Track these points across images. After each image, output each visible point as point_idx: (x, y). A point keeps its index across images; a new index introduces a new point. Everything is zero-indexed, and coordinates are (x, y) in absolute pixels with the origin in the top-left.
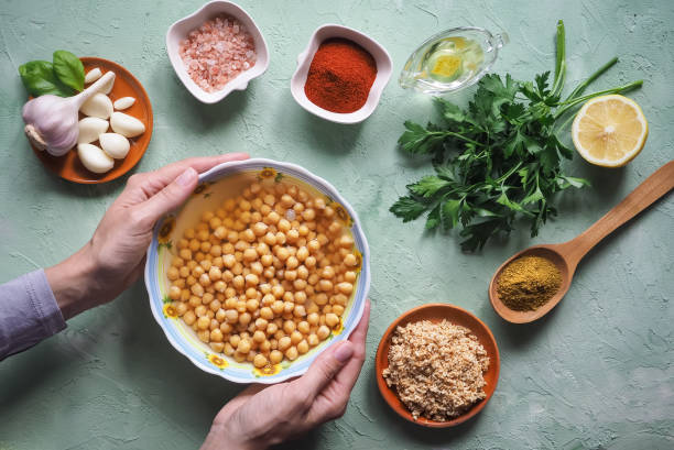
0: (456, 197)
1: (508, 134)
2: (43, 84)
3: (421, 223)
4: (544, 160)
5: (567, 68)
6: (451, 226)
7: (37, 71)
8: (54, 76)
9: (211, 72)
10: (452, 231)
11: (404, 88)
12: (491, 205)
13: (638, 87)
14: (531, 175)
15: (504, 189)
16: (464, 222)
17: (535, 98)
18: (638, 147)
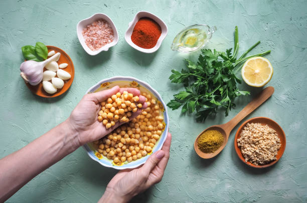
0: (194, 100)
1: (215, 74)
2: (31, 55)
3: (180, 110)
4: (230, 84)
5: (240, 46)
6: (192, 112)
7: (28, 50)
8: (35, 53)
9: (94, 42)
10: (192, 114)
11: (173, 50)
12: (208, 103)
13: (268, 53)
14: (225, 90)
15: (213, 96)
16: (197, 110)
17: (226, 59)
18: (269, 79)
